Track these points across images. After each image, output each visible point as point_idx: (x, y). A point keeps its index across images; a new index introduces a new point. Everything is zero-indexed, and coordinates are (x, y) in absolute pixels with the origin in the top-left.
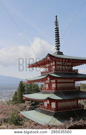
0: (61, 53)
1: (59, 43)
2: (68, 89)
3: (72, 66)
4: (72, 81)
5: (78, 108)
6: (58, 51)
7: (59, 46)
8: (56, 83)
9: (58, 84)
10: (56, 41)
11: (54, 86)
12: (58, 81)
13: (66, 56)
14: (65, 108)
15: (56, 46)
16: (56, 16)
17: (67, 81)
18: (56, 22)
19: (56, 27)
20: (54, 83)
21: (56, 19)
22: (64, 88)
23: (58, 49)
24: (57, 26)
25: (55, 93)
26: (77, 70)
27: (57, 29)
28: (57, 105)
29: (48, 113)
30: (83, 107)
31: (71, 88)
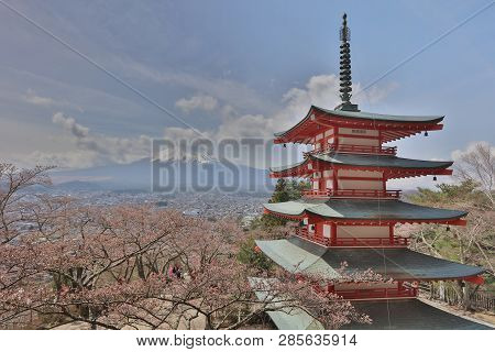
0: (354, 109)
1: (350, 84)
2: (365, 195)
3: (381, 139)
4: (380, 175)
5: (392, 243)
6: (345, 102)
7: (351, 90)
8: (335, 179)
9: (339, 181)
10: (341, 79)
11: (329, 184)
12: (341, 173)
13: (365, 113)
15: (341, 91)
16: (345, 16)
17: (368, 174)
18: (344, 30)
19: (342, 43)
20: (329, 178)
21: (345, 23)
22: (353, 192)
23: (346, 97)
24: (345, 40)
25: (330, 203)
26: (393, 150)
27: (346, 49)
28: (334, 231)
29: (312, 249)
30: (406, 244)
31: (376, 193)
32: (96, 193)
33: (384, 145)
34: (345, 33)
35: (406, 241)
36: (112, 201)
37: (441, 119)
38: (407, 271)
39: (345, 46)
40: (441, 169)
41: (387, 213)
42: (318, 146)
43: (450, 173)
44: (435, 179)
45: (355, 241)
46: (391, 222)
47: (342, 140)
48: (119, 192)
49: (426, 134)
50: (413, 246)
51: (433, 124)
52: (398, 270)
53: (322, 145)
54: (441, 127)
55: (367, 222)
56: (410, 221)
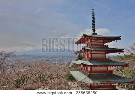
0: (96, 34)
2: (100, 58)
4: (104, 53)
6: (94, 32)
7: (95, 29)
8: (91, 54)
9: (92, 55)
10: (93, 26)
11: (90, 56)
12: (93, 52)
13: (99, 36)
16: (93, 9)
17: (100, 52)
20: (89, 54)
21: (93, 11)
22: (96, 58)
23: (94, 31)
24: (93, 16)
25: (89, 61)
26: (107, 45)
28: (91, 69)
29: (85, 74)
31: (103, 58)
32: (30, 58)
33: (104, 44)
34: (93, 14)
35: (112, 71)
36: (34, 60)
37: (120, 37)
38: (112, 81)
39: (93, 17)
40: (121, 51)
41: (106, 64)
42: (87, 45)
43: (124, 52)
44: (119, 54)
45: (97, 72)
46: (107, 66)
47: (93, 43)
49: (116, 41)
50: (114, 73)
51: (118, 38)
52: (109, 80)
53: (88, 45)
54: (120, 39)
55: (99, 66)
56: (113, 66)
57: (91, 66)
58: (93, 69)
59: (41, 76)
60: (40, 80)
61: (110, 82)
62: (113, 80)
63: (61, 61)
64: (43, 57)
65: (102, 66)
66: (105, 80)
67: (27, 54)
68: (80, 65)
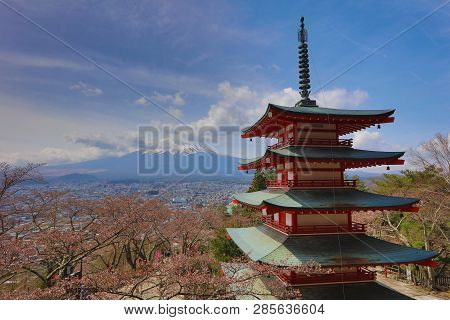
0: (313, 104)
1: (309, 81)
2: (324, 185)
4: (338, 165)
5: (350, 229)
6: (304, 98)
7: (309, 87)
8: (294, 169)
9: (299, 173)
10: (301, 77)
11: (291, 176)
13: (322, 108)
14: (314, 228)
15: (301, 88)
16: (302, 20)
17: (323, 165)
18: (302, 31)
19: (300, 44)
21: (302, 26)
22: (312, 183)
23: (305, 94)
24: (303, 41)
26: (350, 141)
27: (304, 49)
28: (294, 220)
29: (276, 236)
30: (363, 230)
31: (333, 183)
33: (340, 137)
34: (302, 35)
35: (363, 227)
37: (392, 112)
38: (362, 257)
39: (303, 46)
40: (394, 158)
43: (402, 162)
44: (388, 168)
46: (349, 210)
48: (114, 182)
49: (379, 127)
50: (371, 231)
51: (384, 117)
52: (355, 256)
54: (392, 120)
56: (366, 209)
57: (295, 211)
58: (302, 219)
59: (132, 246)
60: (129, 260)
61: (358, 262)
62: (365, 256)
63: (197, 194)
64: (138, 182)
65: (330, 211)
66: (339, 256)
67: (82, 171)
68: (258, 209)
